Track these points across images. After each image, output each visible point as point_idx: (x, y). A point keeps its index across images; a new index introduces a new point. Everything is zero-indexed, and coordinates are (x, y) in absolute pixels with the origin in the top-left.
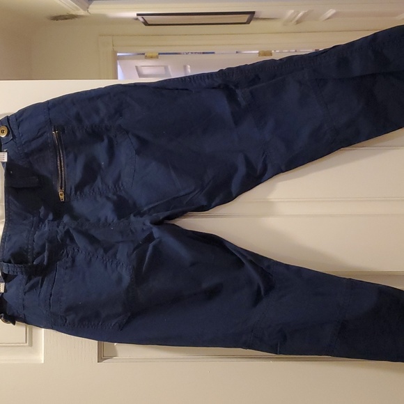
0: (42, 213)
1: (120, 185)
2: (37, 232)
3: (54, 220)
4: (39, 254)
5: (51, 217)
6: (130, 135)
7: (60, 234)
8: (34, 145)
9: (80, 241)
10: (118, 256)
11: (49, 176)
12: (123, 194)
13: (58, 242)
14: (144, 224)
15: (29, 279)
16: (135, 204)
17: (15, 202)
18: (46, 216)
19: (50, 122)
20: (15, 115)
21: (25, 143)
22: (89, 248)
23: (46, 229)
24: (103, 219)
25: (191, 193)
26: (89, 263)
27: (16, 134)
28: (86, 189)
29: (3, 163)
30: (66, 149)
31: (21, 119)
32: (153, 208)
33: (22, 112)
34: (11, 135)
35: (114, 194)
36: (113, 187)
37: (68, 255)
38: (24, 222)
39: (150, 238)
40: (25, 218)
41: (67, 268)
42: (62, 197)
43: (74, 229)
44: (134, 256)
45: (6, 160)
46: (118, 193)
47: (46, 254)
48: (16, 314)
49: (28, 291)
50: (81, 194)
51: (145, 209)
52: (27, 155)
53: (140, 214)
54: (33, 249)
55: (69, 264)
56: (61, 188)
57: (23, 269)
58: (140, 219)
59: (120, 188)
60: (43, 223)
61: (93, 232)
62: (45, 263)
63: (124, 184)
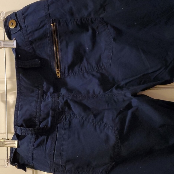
0: (45, 87)
1: (101, 65)
2: (43, 103)
3: (54, 92)
4: (44, 119)
5: (51, 90)
6: (109, 26)
7: (61, 104)
8: (37, 35)
9: (76, 109)
10: (105, 120)
11: (48, 59)
12: (104, 72)
13: (59, 109)
14: (125, 96)
15: (37, 138)
16: (114, 80)
17: (25, 79)
18: (48, 90)
19: (49, 16)
20: (21, 11)
21: (30, 33)
22: (83, 114)
23: (50, 100)
24: (91, 92)
25: (157, 70)
26: (82, 125)
27: (22, 26)
28: (76, 68)
29: (13, 49)
30: (60, 37)
31: (26, 14)
32: (128, 82)
33: (27, 8)
34: (18, 26)
35: (97, 72)
36: (96, 67)
37: (66, 119)
38: (32, 94)
39: (129, 106)
40: (33, 92)
41: (65, 129)
42: (58, 75)
43: (71, 100)
44: (117, 120)
45: (15, 47)
46: (100, 71)
47: (50, 119)
48: (26, 163)
49: (37, 147)
50: (72, 72)
51: (123, 83)
52: (31, 43)
53: (119, 87)
54: (40, 115)
55: (67, 126)
56: (58, 68)
57: (33, 131)
58: (121, 92)
59: (101, 68)
60: (46, 95)
61: (85, 102)
62: (49, 126)
63: (104, 64)
